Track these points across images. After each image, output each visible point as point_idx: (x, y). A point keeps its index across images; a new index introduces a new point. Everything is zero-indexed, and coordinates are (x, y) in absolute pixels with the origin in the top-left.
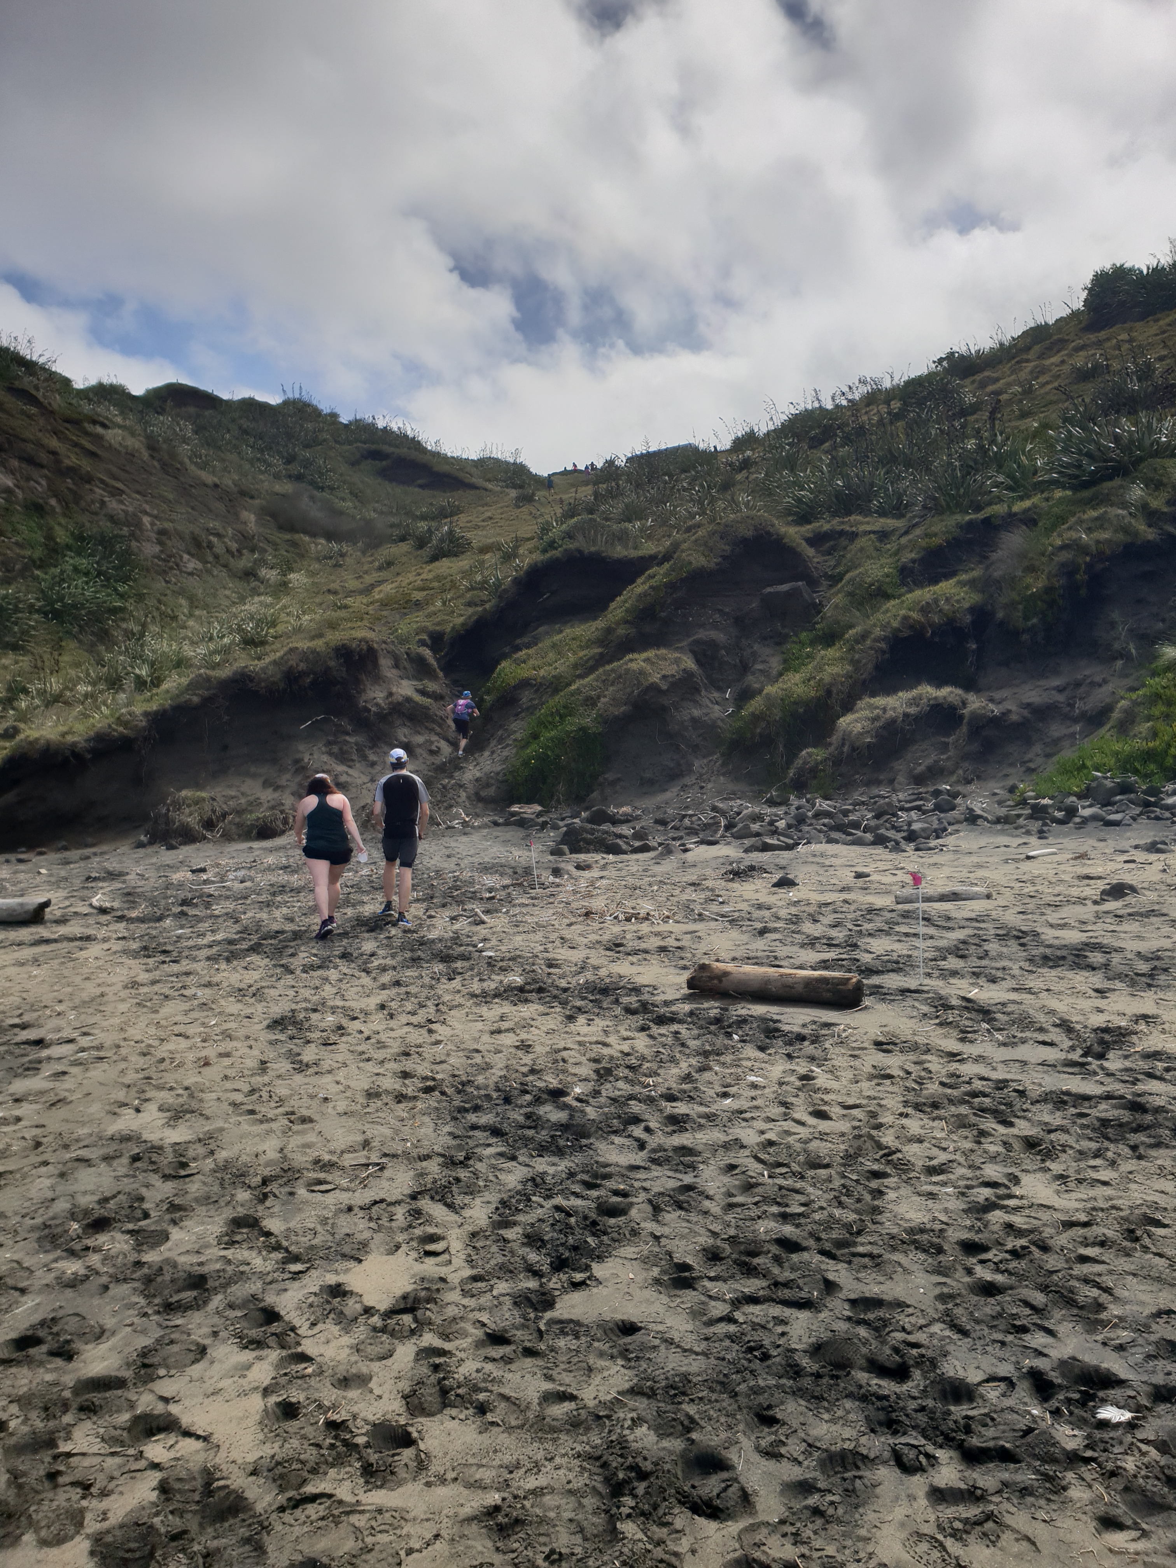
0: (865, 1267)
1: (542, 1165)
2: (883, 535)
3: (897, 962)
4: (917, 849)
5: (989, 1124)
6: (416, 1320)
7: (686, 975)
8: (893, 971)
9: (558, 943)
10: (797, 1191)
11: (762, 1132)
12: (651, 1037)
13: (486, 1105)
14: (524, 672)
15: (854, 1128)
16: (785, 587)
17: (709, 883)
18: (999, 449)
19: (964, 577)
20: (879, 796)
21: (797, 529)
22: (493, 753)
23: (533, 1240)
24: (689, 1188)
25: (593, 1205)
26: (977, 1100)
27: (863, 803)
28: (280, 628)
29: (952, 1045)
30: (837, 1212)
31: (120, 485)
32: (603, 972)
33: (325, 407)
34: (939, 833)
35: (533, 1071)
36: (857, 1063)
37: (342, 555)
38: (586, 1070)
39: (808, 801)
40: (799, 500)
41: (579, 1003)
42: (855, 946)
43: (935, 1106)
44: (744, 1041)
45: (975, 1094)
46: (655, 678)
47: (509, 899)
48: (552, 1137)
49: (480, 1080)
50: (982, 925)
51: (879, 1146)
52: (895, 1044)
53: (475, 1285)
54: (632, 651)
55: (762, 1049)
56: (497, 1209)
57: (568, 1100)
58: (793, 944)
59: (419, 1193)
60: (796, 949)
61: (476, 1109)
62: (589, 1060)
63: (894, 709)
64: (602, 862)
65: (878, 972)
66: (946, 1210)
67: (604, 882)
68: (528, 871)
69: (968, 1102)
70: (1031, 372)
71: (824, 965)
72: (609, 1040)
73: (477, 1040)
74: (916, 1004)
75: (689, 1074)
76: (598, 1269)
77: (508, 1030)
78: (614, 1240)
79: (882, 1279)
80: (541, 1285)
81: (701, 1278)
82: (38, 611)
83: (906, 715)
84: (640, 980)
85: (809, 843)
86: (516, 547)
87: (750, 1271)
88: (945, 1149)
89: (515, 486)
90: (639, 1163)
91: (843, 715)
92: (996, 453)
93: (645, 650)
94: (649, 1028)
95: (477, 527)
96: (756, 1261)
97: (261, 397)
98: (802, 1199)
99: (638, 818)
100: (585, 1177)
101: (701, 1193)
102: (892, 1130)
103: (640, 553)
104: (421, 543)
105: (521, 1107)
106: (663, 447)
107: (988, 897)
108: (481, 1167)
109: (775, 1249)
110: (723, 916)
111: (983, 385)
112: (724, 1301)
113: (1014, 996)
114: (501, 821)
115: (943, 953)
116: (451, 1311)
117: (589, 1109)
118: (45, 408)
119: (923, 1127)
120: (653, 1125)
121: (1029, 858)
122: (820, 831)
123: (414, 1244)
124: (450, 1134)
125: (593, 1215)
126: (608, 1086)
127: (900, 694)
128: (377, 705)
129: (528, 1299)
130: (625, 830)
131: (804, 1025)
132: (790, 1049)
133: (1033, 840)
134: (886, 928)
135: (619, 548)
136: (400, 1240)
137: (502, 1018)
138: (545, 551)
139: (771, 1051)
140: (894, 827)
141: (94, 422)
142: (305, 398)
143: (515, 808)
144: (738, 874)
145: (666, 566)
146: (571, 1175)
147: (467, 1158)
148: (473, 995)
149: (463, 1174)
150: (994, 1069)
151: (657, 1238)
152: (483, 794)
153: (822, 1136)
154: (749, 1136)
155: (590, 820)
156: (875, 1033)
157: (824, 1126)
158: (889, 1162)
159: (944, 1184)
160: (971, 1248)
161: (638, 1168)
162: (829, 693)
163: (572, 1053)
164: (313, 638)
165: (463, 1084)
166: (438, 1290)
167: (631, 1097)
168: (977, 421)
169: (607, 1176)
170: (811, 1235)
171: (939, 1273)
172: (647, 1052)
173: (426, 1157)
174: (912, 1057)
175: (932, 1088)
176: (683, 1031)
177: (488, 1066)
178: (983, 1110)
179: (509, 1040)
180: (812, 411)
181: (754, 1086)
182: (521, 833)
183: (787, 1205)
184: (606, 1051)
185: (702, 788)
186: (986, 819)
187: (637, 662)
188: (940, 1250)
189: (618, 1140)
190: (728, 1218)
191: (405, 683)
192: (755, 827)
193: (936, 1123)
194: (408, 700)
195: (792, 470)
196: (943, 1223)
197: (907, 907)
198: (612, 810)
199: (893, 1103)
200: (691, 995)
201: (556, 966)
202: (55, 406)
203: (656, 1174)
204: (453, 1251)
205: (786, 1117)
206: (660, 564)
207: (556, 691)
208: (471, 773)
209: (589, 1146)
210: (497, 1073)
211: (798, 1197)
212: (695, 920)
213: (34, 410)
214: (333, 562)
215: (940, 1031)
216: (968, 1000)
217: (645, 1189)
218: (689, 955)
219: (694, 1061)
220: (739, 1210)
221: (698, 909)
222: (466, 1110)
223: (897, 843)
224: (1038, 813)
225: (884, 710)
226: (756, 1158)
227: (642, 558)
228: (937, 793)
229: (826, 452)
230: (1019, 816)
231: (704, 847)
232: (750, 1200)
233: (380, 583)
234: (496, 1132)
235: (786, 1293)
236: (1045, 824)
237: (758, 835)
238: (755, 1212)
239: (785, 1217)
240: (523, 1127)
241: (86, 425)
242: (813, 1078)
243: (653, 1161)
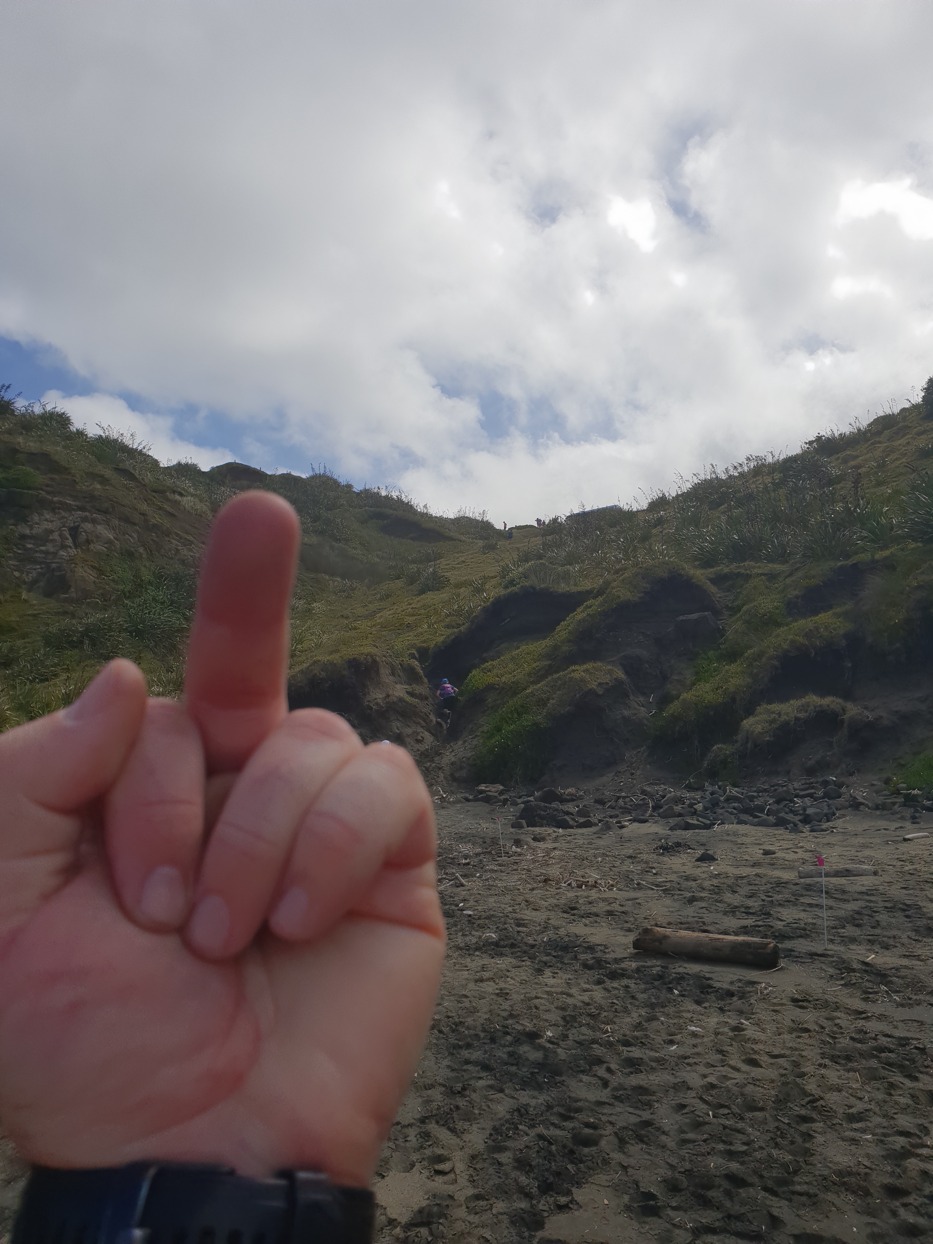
0: (804, 1205)
1: (525, 1097)
2: (772, 577)
3: (805, 929)
4: (812, 831)
5: (897, 1078)
6: (431, 1234)
7: (631, 938)
8: (801, 937)
9: (523, 904)
10: (739, 1131)
11: (705, 1076)
12: (605, 989)
13: (476, 1043)
14: (490, 679)
15: (783, 1075)
16: (694, 616)
17: (644, 857)
18: (862, 510)
19: (838, 610)
20: (778, 785)
21: (702, 571)
22: (465, 742)
23: (522, 1164)
24: (648, 1124)
25: (570, 1135)
26: (883, 1055)
27: (765, 790)
28: (306, 645)
29: (857, 1004)
30: (775, 1152)
31: (192, 539)
32: (562, 932)
33: (343, 481)
34: (829, 817)
35: (511, 1016)
36: (779, 1017)
37: (353, 589)
38: (554, 1016)
39: (719, 788)
40: (702, 549)
41: (545, 959)
42: (769, 914)
43: (848, 1058)
44: (683, 996)
45: (882, 1049)
46: (593, 685)
47: (481, 866)
48: (532, 1073)
49: (469, 1021)
50: (872, 898)
51: (805, 1094)
52: (809, 1001)
53: (477, 1203)
54: (575, 663)
55: (698, 1003)
56: (491, 1135)
57: (541, 1041)
58: (717, 911)
59: (426, 1118)
60: (720, 915)
61: (469, 1046)
62: (557, 1008)
63: (787, 714)
64: (554, 835)
65: (790, 938)
66: (868, 1156)
67: (557, 853)
68: (494, 841)
69: (876, 1057)
70: (884, 451)
71: (745, 930)
72: (573, 991)
73: (464, 986)
74: (824, 967)
75: (640, 1023)
76: (579, 1194)
77: (488, 980)
78: (589, 1168)
79: (820, 1217)
80: (532, 1206)
81: (665, 1207)
82: (126, 630)
83: (797, 719)
84: (594, 940)
85: (722, 823)
86: (483, 584)
87: (706, 1203)
88: (860, 1099)
89: (482, 538)
90: (604, 1099)
91: (746, 717)
92: (859, 514)
93: (584, 663)
94: (604, 982)
95: (454, 568)
96: (711, 1194)
97: (295, 473)
98: (745, 1138)
99: (581, 798)
100: (561, 1110)
101: (658, 1129)
102: (813, 1080)
103: (579, 589)
104: (412, 580)
105: (504, 1046)
106: (595, 508)
107: (875, 873)
108: (474, 1096)
109: (726, 1184)
110: (657, 886)
111: (845, 461)
112: (686, 1229)
113: (905, 962)
114: (471, 797)
115: (843, 922)
116: (460, 1226)
117: (559, 1051)
118: (140, 483)
119: (839, 1077)
120: (613, 1066)
121: (905, 840)
122: (731, 813)
123: (425, 1163)
124: (448, 1067)
125: (570, 1145)
126: (574, 1031)
127: (792, 702)
128: (377, 704)
129: (523, 1219)
130: (571, 807)
131: (732, 983)
132: (722, 1003)
133: (908, 825)
134: (793, 899)
135: (563, 585)
136: (414, 1159)
137: (483, 968)
138: (506, 587)
139: (706, 1004)
140: (792, 811)
141: (174, 492)
142: (328, 474)
143: (482, 787)
144: (667, 849)
145: (600, 599)
146: (549, 1107)
147: (464, 1089)
148: (459, 948)
149: (461, 1102)
150: (896, 1027)
151: (625, 1168)
152: (457, 775)
153: (755, 1082)
154: (694, 1078)
155: (543, 799)
156: (792, 991)
157: (756, 1072)
158: (814, 1108)
159: (864, 1131)
160: (894, 1192)
161: (604, 1103)
162: (733, 700)
163: (543, 1001)
164: (331, 653)
165: (456, 1024)
166: (447, 1206)
167: (594, 1041)
168: (842, 488)
169: (579, 1110)
170: (755, 1172)
171: (869, 1214)
172: (603, 1002)
173: (431, 1087)
174: (824, 1013)
175: (844, 1042)
176: (632, 986)
177: (475, 1010)
178: (890, 1065)
179: (490, 988)
180: (711, 480)
181: (694, 1035)
182: (486, 807)
183: (731, 1144)
184: (570, 1001)
185: (633, 774)
186: (867, 806)
187: (578, 672)
188: (867, 1193)
189: (585, 1078)
190: (683, 1152)
191: (398, 686)
192: (678, 808)
193: (851, 1074)
194: (401, 700)
195: (696, 526)
196: (866, 1167)
197: (808, 881)
198: (560, 791)
199: (812, 1054)
200: (636, 954)
201: (524, 925)
202: (147, 481)
203: (619, 1110)
204: (458, 1172)
205: (723, 1063)
206: (595, 597)
207: (515, 694)
208: (448, 757)
209: (562, 1083)
210: (483, 1016)
211: (740, 1136)
212: (634, 889)
213: (132, 484)
214: (346, 594)
215: (846, 991)
216: (866, 964)
217: (611, 1123)
218: (632, 919)
219: (643, 1012)
220: (691, 1146)
221: (636, 879)
222: (460, 1047)
223: (796, 825)
224: (910, 801)
225: (779, 714)
226: (701, 1098)
227: (580, 593)
228: (826, 783)
229: (723, 513)
230: (894, 804)
231: (636, 825)
232: (699, 1137)
233: (381, 610)
234: (486, 1067)
235: (739, 1226)
236: (916, 811)
237: (680, 815)
238: (704, 1148)
239: (731, 1155)
240: (506, 1064)
241: (168, 494)
242: (744, 1030)
243: (616, 1098)
